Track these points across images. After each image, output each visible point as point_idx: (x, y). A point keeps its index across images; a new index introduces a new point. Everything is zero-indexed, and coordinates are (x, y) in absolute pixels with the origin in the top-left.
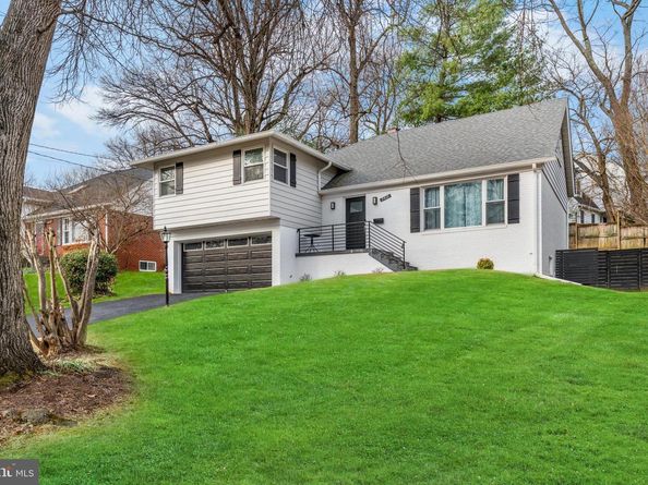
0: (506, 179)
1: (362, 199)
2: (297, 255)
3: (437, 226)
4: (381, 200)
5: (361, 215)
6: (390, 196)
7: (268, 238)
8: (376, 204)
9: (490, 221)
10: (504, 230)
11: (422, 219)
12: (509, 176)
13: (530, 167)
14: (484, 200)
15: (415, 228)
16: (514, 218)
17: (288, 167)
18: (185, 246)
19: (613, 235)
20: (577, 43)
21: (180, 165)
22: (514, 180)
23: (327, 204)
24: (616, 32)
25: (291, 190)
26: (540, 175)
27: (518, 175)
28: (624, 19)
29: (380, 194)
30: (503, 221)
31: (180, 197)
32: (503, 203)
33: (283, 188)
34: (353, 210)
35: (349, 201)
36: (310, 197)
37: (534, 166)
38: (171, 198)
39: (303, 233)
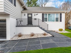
0: (59, 14)
2: (16, 26)
3: (47, 21)
5: (31, 18)
7: (5, 21)
14: (55, 17)
23: (23, 14)
27: (61, 13)
29: (36, 14)
33: (11, 4)
35: (28, 14)
39: (18, 20)
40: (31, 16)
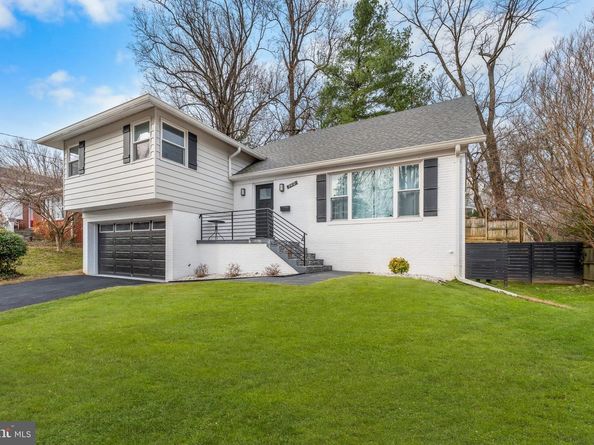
0: (421, 166)
1: (270, 186)
2: (198, 242)
3: (345, 216)
4: (288, 187)
5: (270, 203)
6: (296, 183)
7: (161, 223)
8: (283, 191)
9: (402, 213)
10: (419, 223)
11: (329, 209)
12: (425, 161)
13: (452, 150)
14: (396, 188)
15: (321, 217)
16: (431, 210)
17: (186, 146)
18: (100, 226)
19: (482, 226)
20: (454, 81)
21: (82, 144)
22: (431, 166)
23: (238, 190)
24: (482, 75)
25: (191, 172)
26: (464, 160)
27: (436, 160)
28: (488, 64)
29: (287, 182)
30: (418, 214)
31: (83, 178)
32: (418, 192)
33: (181, 170)
34: (262, 198)
35: (259, 188)
36: (221, 183)
37: (458, 148)
38: (77, 178)
39: (206, 219)
40: (269, 198)
